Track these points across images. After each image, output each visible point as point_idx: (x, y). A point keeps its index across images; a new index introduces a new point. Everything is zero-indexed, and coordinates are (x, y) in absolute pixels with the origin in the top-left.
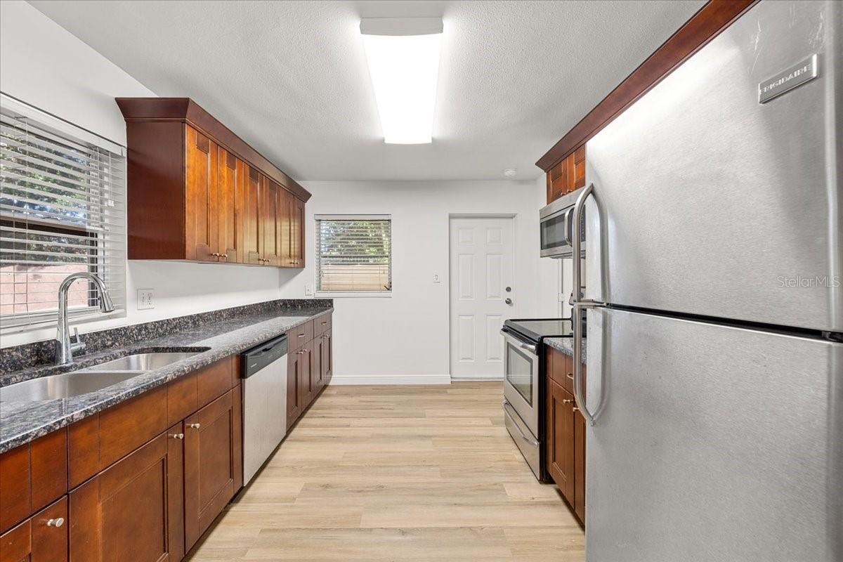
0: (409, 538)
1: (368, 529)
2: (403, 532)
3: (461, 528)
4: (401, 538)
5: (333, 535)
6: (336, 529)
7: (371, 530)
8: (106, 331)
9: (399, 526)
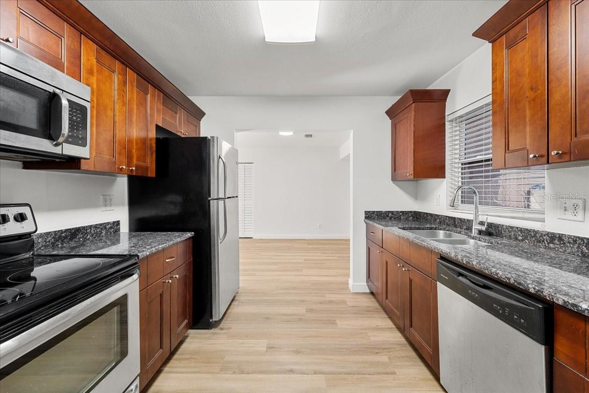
0: (288, 367)
1: (317, 374)
2: (291, 371)
3: (248, 374)
4: (293, 367)
5: (340, 370)
6: (340, 374)
7: (315, 373)
8: (517, 228)
9: (295, 376)
